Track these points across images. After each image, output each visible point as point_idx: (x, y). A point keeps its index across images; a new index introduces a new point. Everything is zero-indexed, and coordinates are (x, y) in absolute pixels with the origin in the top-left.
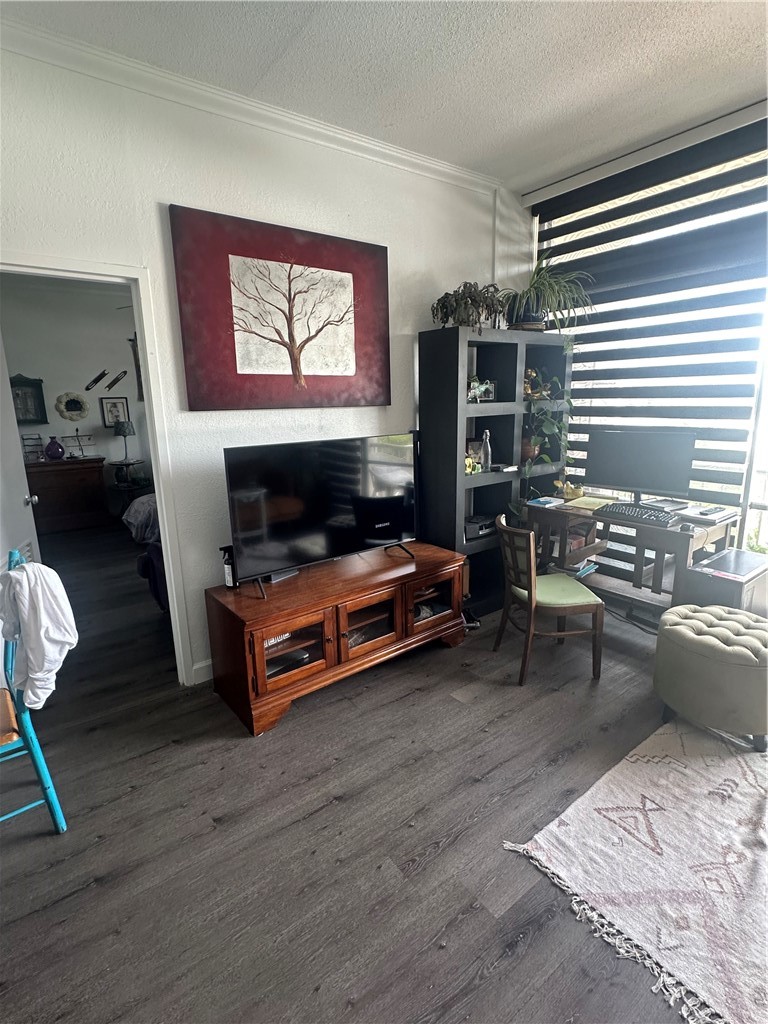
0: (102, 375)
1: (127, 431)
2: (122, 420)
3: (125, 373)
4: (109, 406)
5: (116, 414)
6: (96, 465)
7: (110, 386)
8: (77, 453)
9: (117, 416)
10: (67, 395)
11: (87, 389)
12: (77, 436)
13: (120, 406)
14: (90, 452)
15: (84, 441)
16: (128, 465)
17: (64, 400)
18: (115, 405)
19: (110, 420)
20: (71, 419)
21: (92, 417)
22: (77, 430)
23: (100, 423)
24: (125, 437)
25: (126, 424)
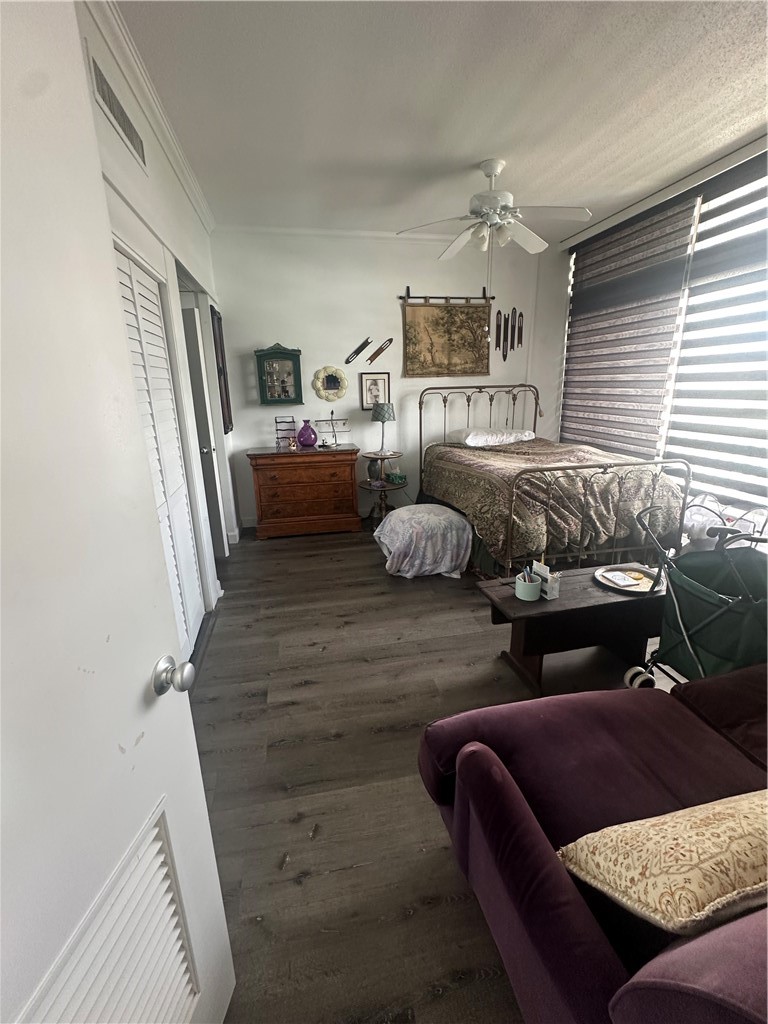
0: (365, 344)
1: (387, 416)
2: (381, 401)
3: (391, 341)
4: (369, 382)
5: (375, 393)
6: (350, 457)
7: (372, 358)
8: (330, 441)
9: (376, 397)
10: (325, 368)
11: (348, 362)
12: (332, 420)
13: (380, 383)
14: (344, 439)
15: (339, 427)
16: (383, 460)
17: (322, 375)
18: (375, 382)
19: (368, 401)
20: (327, 399)
21: (349, 398)
22: (332, 413)
23: (357, 404)
24: (383, 423)
25: (386, 408)
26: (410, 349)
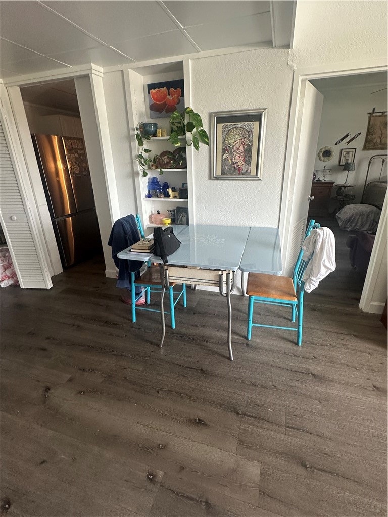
0: (347, 136)
1: (351, 168)
2: (349, 161)
3: (360, 134)
4: (345, 153)
5: (347, 158)
6: (330, 185)
7: (348, 143)
8: (322, 179)
9: (347, 160)
10: (325, 148)
11: (336, 144)
12: (324, 170)
13: (351, 154)
14: (328, 179)
15: (327, 172)
16: (345, 187)
17: (323, 151)
18: (348, 153)
19: (343, 161)
20: (324, 161)
21: (334, 160)
22: (325, 167)
23: (337, 163)
24: (348, 171)
25: (351, 164)
26: (370, 137)
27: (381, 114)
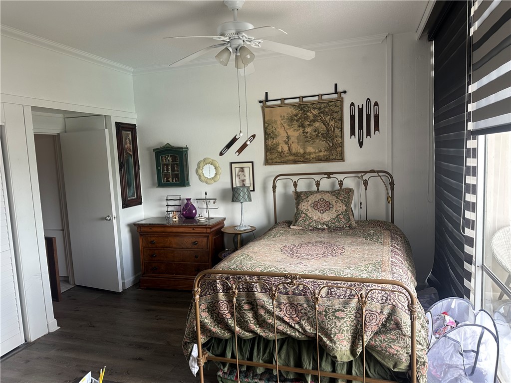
0: (234, 140)
3: (254, 136)
4: (237, 170)
5: (242, 178)
9: (243, 181)
10: (204, 161)
11: (221, 154)
12: (206, 199)
13: (246, 170)
15: (210, 204)
16: (239, 233)
17: (202, 165)
18: (242, 170)
19: (237, 184)
24: (241, 203)
27: (279, 102)
